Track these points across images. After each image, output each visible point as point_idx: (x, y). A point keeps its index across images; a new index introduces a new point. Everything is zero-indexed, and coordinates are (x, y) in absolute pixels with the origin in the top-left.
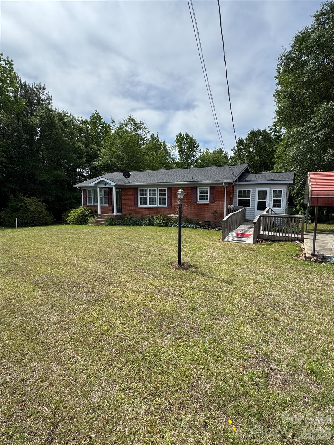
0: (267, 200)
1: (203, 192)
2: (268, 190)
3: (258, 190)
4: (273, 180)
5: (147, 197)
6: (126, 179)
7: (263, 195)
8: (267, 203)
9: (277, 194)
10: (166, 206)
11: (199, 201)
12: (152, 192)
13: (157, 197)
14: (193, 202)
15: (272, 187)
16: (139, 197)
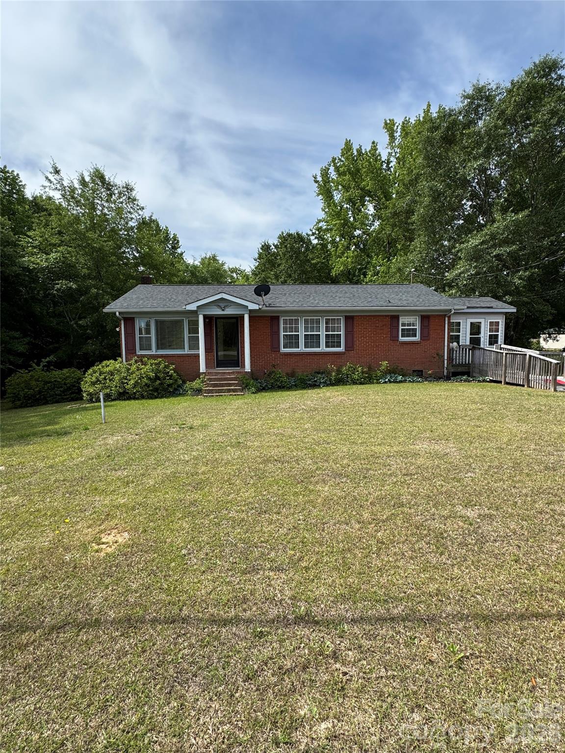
0: (482, 335)
1: (409, 325)
2: (482, 321)
3: (469, 321)
4: (491, 308)
5: (299, 333)
6: (260, 298)
7: (475, 329)
8: (482, 339)
9: (494, 326)
10: (341, 349)
11: (401, 339)
12: (312, 324)
13: (323, 333)
14: (393, 340)
15: (487, 317)
16: (282, 333)
